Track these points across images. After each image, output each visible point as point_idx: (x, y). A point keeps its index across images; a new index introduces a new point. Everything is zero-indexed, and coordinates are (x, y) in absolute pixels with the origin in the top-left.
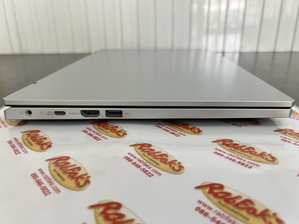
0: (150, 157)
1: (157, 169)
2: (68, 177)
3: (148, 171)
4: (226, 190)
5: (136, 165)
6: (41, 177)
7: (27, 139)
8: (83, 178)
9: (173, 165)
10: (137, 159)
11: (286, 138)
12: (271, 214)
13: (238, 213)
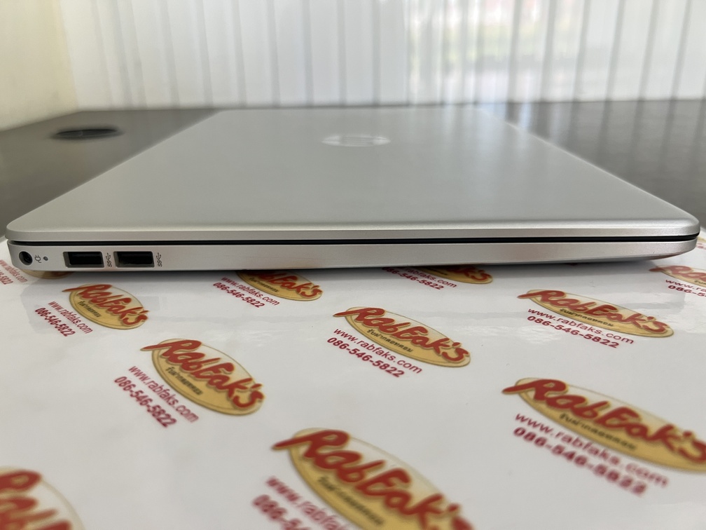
0: (388, 337)
2: (207, 385)
4: (571, 391)
5: (359, 356)
6: (140, 386)
7: (82, 304)
8: (244, 388)
9: (442, 350)
10: (357, 341)
11: (680, 284)
12: (680, 434)
13: (609, 437)
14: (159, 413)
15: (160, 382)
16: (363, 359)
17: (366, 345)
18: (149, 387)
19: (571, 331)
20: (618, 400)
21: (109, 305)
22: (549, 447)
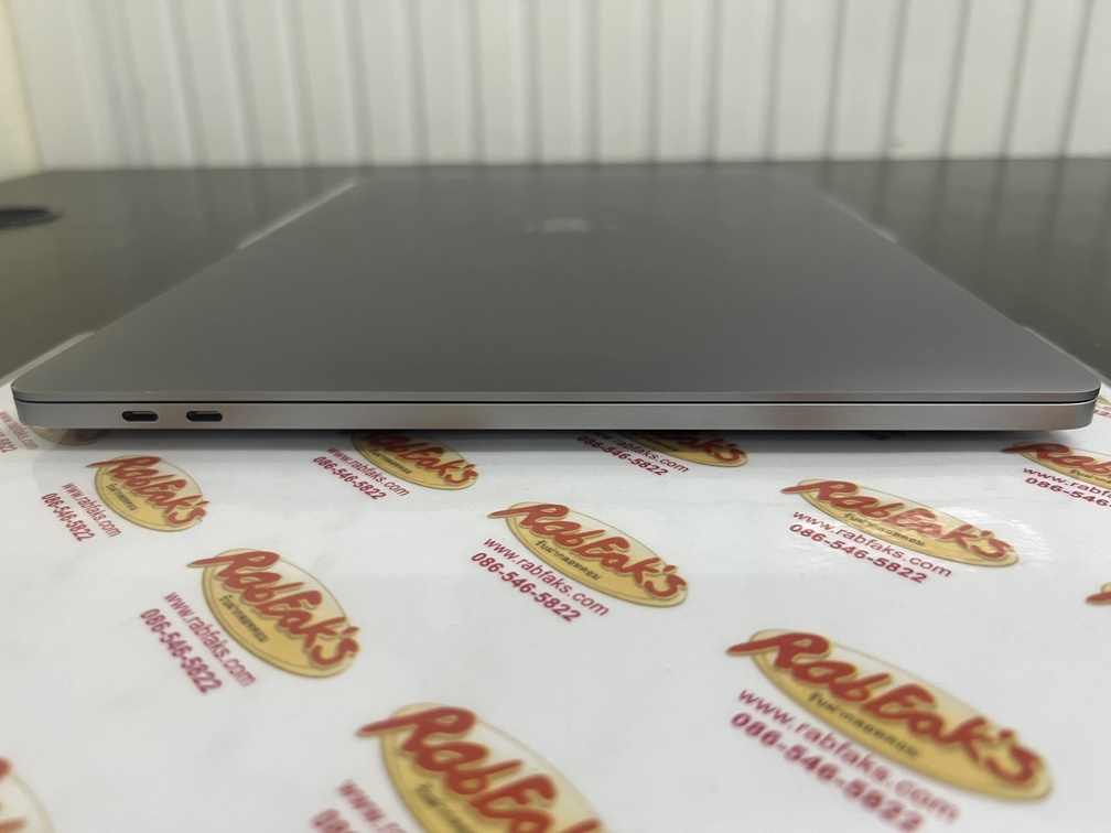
0: (566, 553)
1: (591, 594)
2: (276, 627)
3: (558, 602)
4: (835, 655)
5: (516, 584)
6: (177, 625)
7: (112, 488)
8: (331, 633)
9: (646, 577)
10: (517, 560)
11: (1045, 476)
12: (993, 733)
13: (879, 734)
14: (199, 670)
15: (207, 618)
16: (522, 590)
17: (529, 567)
18: (191, 627)
19: (854, 551)
20: (905, 672)
21: (153, 490)
22: (782, 747)
